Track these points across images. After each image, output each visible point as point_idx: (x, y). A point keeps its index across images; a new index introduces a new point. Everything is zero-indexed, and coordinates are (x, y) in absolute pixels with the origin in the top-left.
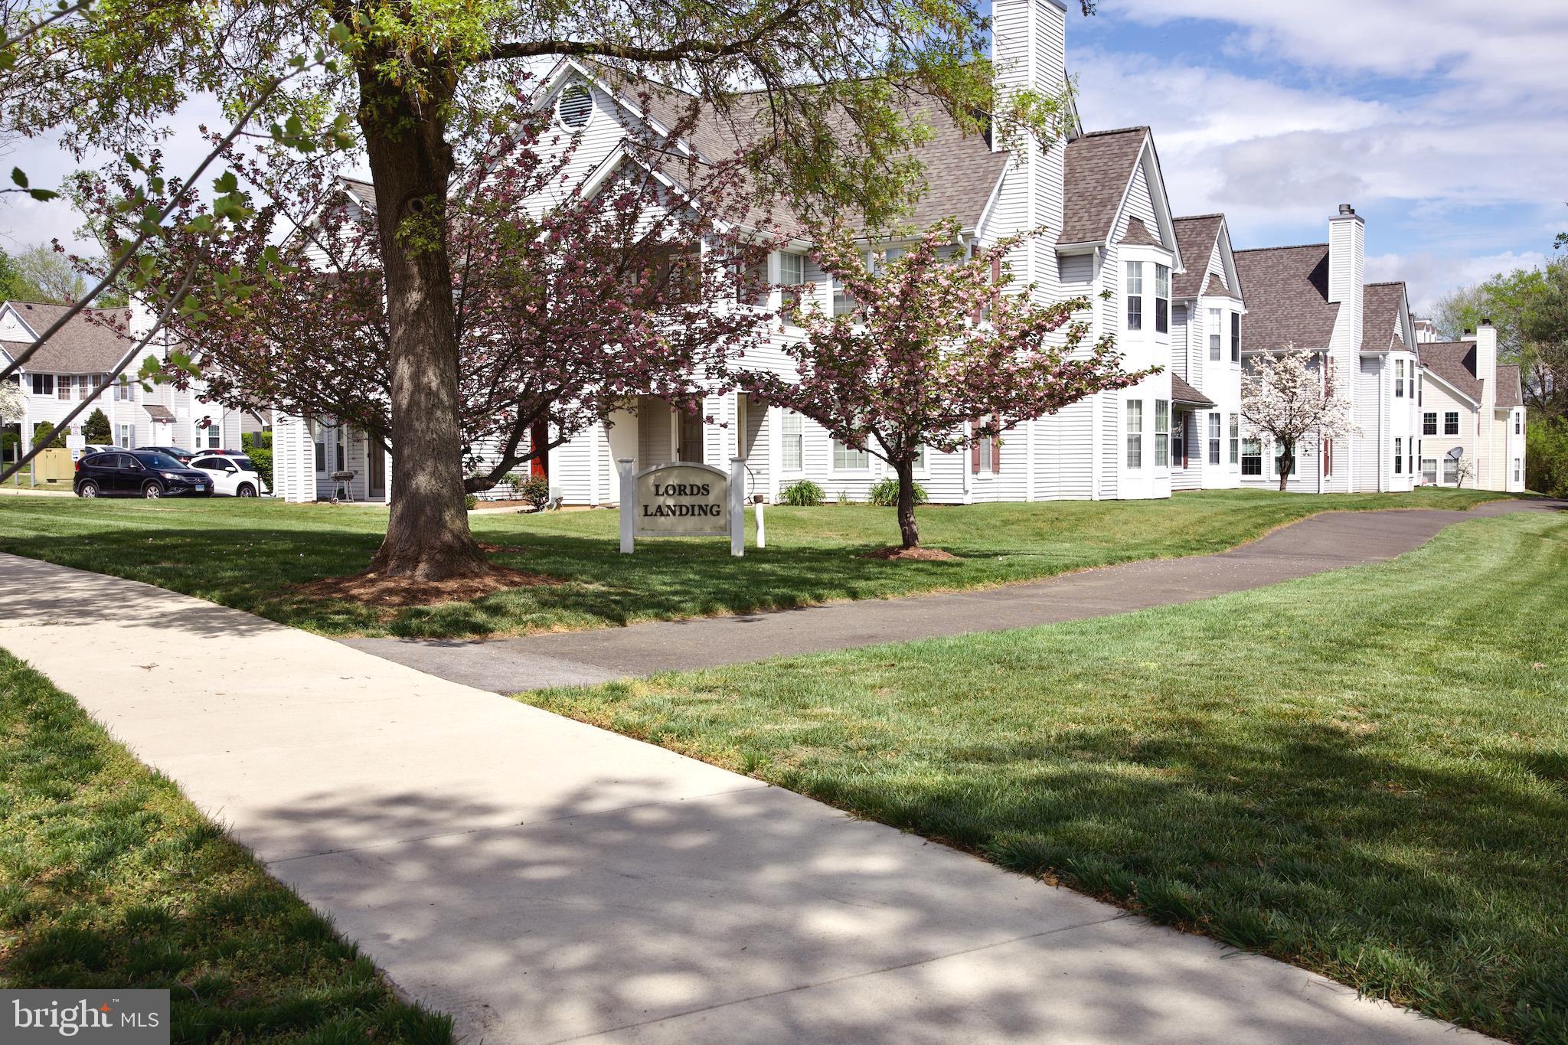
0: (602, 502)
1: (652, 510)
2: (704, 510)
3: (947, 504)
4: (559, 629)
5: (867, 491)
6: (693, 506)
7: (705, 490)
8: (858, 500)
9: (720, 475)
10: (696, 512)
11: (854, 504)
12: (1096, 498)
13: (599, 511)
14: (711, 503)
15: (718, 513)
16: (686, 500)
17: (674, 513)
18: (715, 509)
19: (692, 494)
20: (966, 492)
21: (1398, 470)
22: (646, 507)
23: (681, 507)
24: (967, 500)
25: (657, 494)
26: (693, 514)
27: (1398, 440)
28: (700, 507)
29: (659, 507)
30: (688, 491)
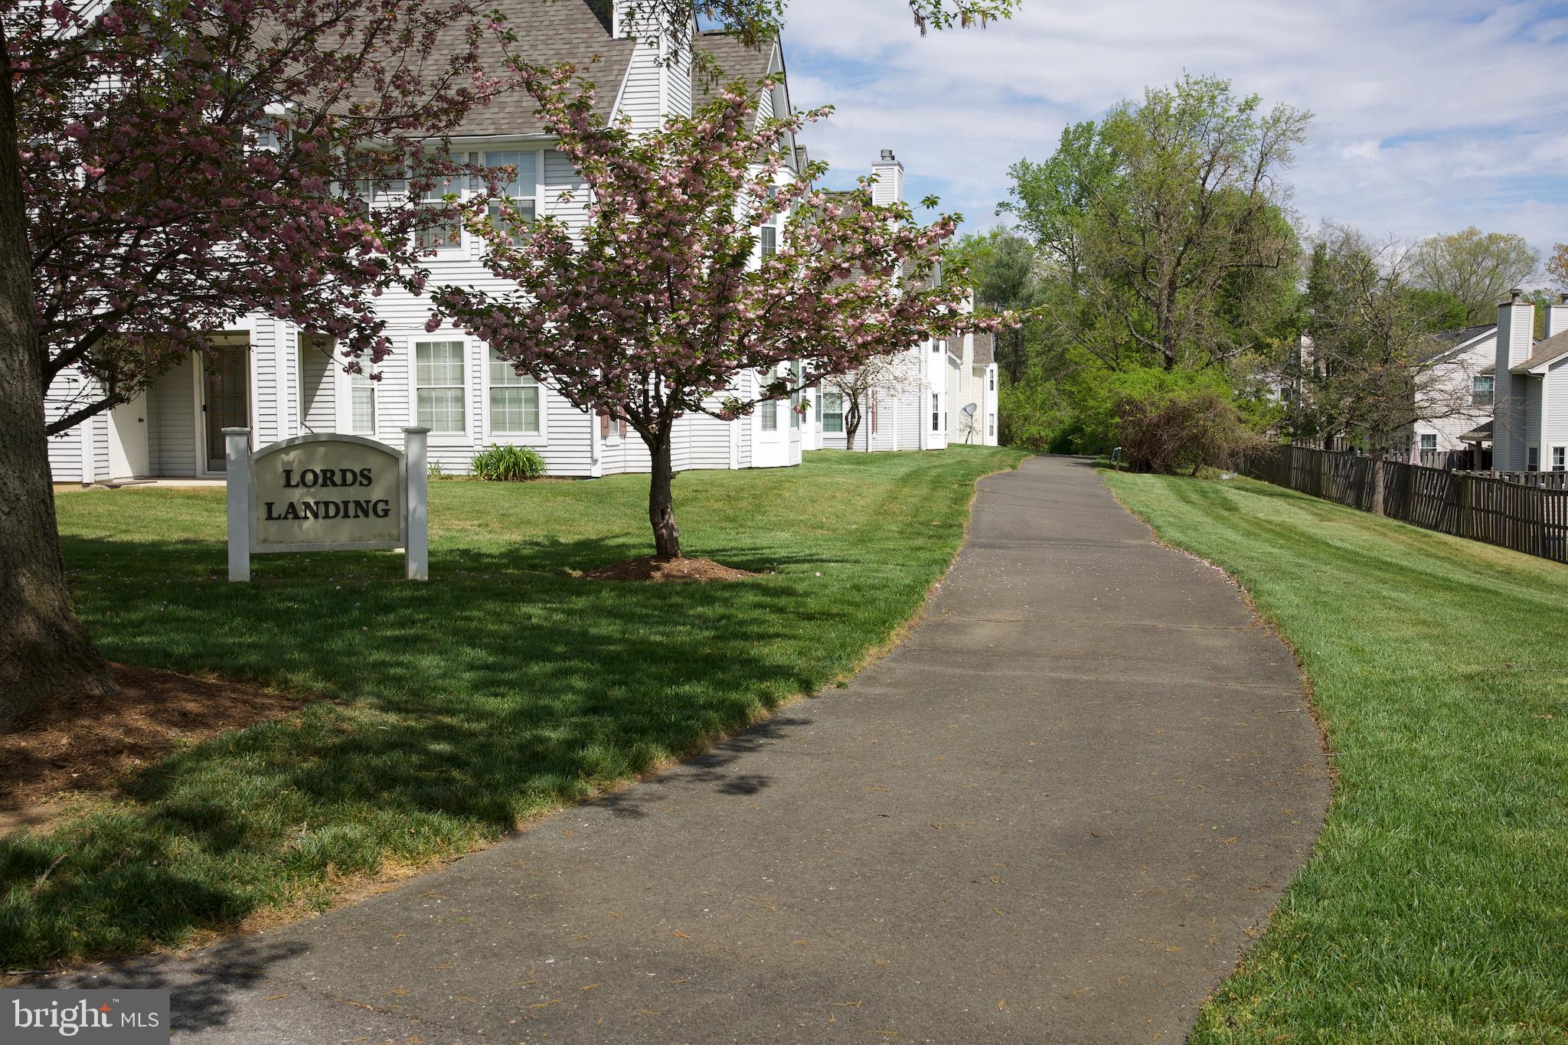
0: (99, 478)
1: (279, 509)
2: (364, 509)
3: (574, 478)
4: (396, 870)
5: (469, 460)
6: (346, 503)
7: (366, 478)
8: (455, 473)
9: (392, 456)
10: (351, 512)
11: (449, 477)
12: (734, 466)
13: (95, 492)
14: (374, 499)
15: (386, 512)
16: (335, 495)
17: (316, 516)
18: (381, 506)
19: (344, 483)
20: (595, 462)
21: (935, 427)
22: (270, 506)
23: (327, 504)
24: (596, 471)
25: (288, 485)
26: (346, 516)
27: (935, 396)
28: (358, 504)
29: (291, 505)
30: (338, 479)
